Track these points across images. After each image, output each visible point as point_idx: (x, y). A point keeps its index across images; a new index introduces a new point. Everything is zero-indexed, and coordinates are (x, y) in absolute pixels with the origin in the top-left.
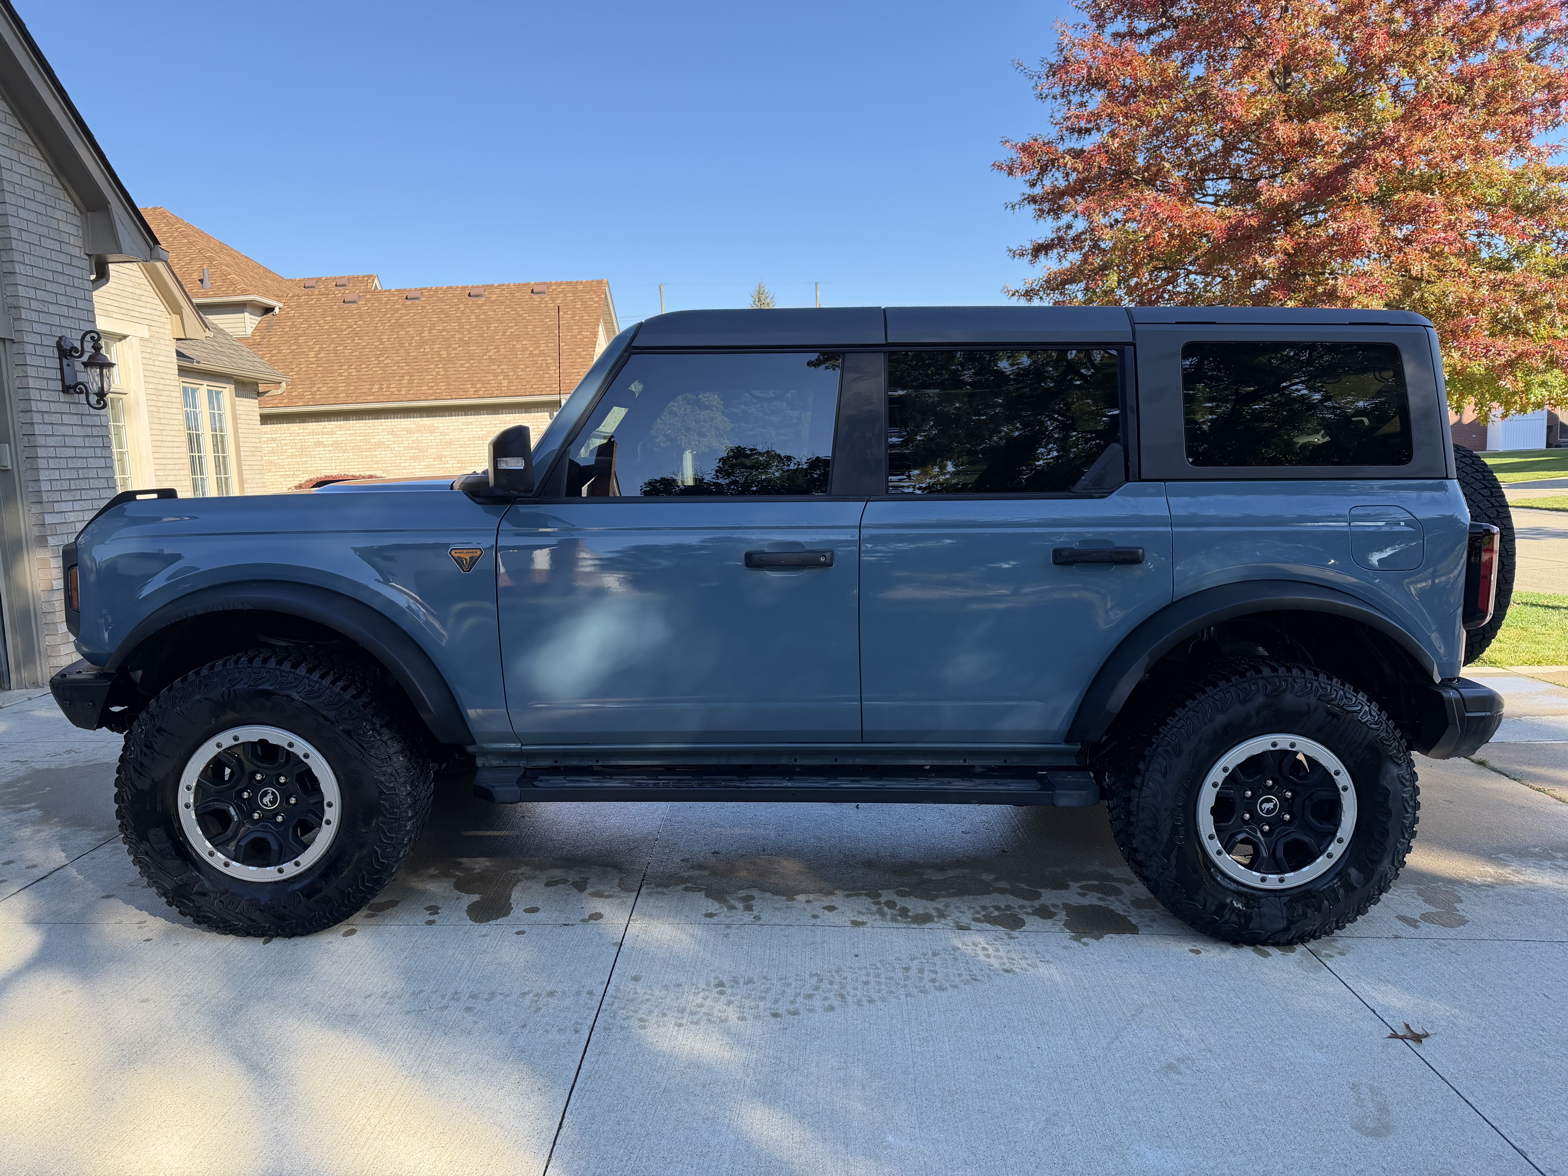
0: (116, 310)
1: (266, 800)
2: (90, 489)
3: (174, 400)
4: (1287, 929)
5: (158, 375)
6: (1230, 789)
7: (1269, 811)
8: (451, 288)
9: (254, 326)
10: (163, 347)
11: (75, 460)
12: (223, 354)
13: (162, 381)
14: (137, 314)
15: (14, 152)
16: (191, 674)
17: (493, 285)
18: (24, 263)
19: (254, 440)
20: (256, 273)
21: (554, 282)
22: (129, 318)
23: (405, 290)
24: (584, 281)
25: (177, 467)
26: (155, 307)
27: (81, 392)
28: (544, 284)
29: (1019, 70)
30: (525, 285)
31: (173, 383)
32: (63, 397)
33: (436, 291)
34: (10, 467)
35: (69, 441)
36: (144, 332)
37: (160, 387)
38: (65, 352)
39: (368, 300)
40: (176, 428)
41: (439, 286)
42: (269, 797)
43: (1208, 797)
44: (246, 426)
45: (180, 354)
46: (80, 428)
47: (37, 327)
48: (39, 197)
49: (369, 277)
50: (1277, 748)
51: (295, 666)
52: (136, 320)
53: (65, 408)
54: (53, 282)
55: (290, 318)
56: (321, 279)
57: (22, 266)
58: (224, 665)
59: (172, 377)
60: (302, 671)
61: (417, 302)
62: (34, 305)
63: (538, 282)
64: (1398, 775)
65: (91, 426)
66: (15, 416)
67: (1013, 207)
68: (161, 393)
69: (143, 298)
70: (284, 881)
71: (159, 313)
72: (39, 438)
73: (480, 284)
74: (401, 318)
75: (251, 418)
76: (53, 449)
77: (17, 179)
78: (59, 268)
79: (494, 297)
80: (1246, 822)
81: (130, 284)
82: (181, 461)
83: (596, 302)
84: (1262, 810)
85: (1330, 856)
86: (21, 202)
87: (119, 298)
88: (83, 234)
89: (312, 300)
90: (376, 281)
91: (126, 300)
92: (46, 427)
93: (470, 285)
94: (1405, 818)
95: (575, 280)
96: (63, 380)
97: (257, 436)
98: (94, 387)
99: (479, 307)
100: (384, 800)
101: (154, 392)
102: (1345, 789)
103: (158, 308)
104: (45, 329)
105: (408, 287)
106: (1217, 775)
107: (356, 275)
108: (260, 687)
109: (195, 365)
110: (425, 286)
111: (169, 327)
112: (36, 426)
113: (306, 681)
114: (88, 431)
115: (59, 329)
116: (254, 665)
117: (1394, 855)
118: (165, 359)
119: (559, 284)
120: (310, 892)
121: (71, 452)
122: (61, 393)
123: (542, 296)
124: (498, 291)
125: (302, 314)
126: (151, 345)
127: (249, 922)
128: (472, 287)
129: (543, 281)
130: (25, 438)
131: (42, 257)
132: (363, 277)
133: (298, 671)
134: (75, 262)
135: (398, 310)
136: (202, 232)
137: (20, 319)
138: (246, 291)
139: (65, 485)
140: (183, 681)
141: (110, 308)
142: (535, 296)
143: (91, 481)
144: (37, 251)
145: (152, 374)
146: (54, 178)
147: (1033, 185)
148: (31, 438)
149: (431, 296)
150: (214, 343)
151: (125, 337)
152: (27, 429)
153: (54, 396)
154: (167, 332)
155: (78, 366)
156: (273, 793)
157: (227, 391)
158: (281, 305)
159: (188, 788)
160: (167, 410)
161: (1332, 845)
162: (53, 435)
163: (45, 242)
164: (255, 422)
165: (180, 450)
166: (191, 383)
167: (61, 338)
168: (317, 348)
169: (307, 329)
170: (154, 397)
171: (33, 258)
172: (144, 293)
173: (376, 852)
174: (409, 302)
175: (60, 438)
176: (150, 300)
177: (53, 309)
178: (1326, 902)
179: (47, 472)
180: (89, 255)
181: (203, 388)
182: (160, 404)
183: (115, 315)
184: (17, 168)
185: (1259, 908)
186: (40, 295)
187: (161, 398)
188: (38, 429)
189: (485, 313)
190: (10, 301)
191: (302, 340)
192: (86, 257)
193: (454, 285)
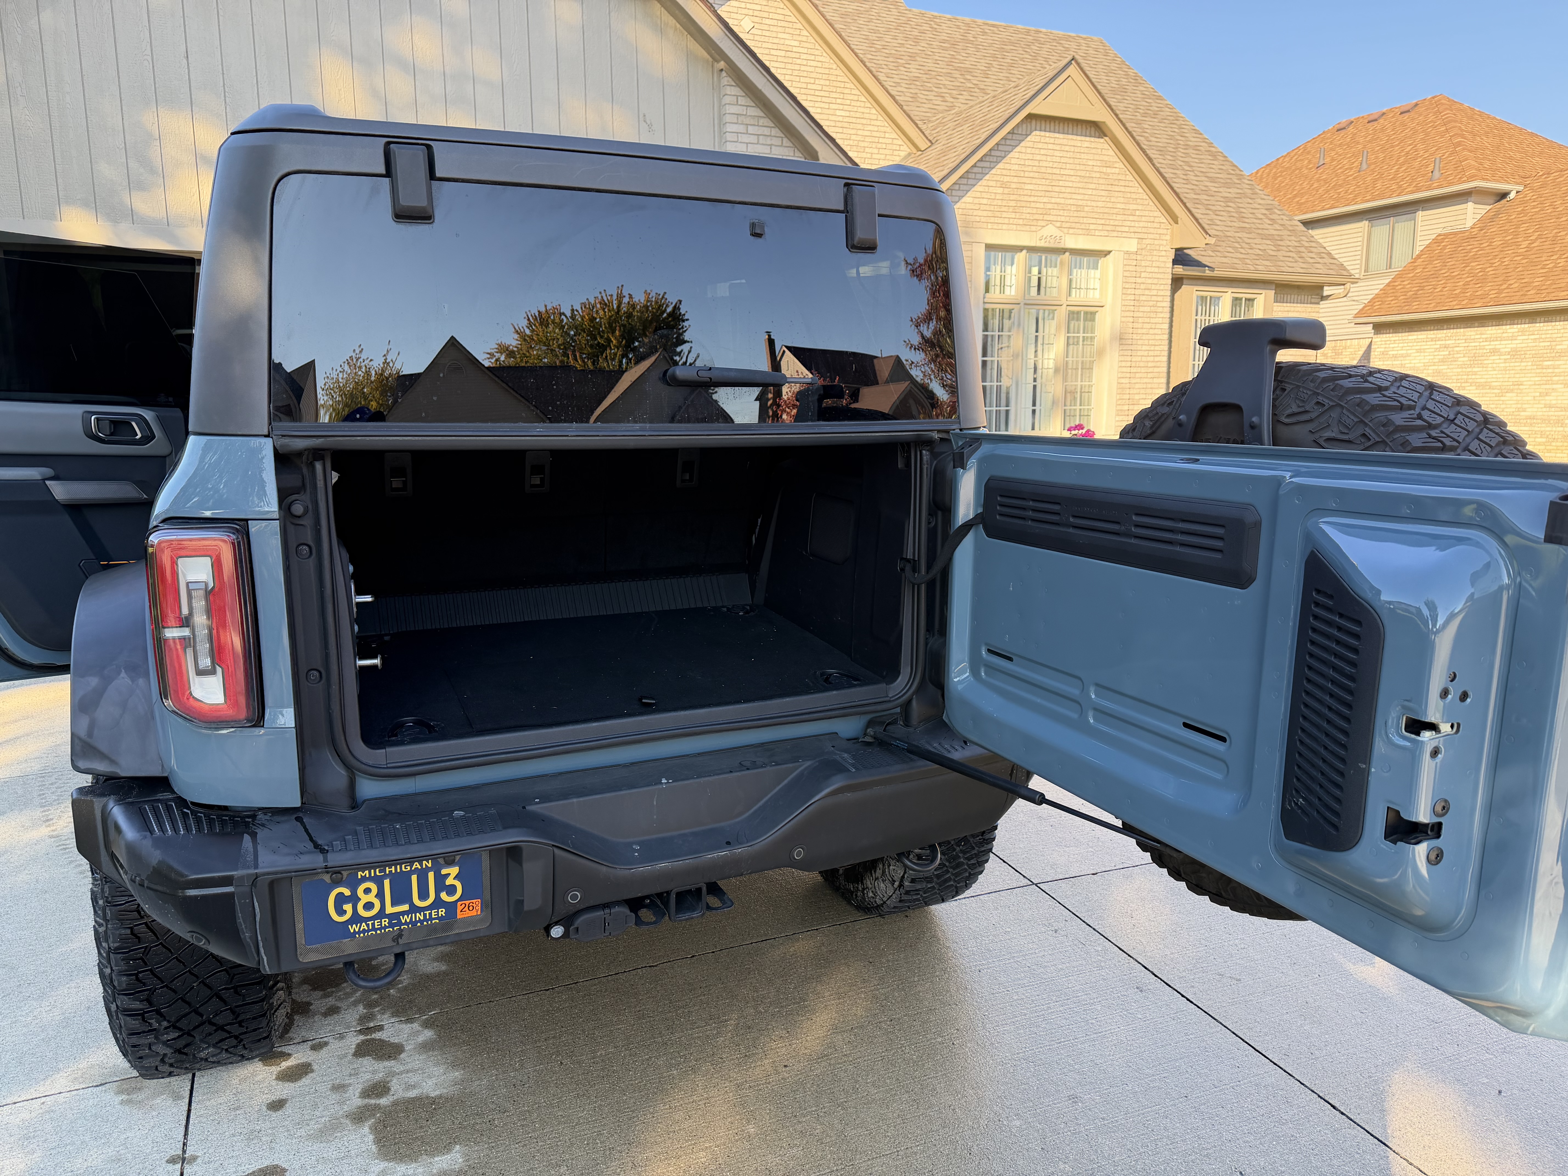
0: (1100, 227)
3: (1159, 310)
5: (1143, 286)
9: (1479, 217)
10: (1155, 258)
13: (1147, 292)
14: (1127, 229)
15: (742, 126)
22: (1114, 234)
26: (1152, 219)
31: (1162, 293)
36: (1132, 246)
37: (1143, 298)
45: (1180, 262)
55: (1524, 203)
59: (1162, 287)
68: (1144, 303)
69: (1138, 213)
71: (1155, 225)
87: (1104, 216)
91: (1113, 217)
103: (1157, 220)
109: (1208, 273)
111: (1168, 238)
118: (1157, 268)
125: (1541, 196)
126: (1137, 257)
138: (1474, 176)
141: (1092, 227)
145: (1134, 286)
151: (1110, 252)
154: (1163, 243)
157: (1263, 298)
158: (1521, 188)
160: (1147, 320)
166: (1207, 292)
169: (1536, 213)
170: (1133, 308)
172: (1140, 207)
181: (1225, 295)
182: (1140, 314)
184: (744, 138)
187: (1142, 309)
191: (1523, 227)
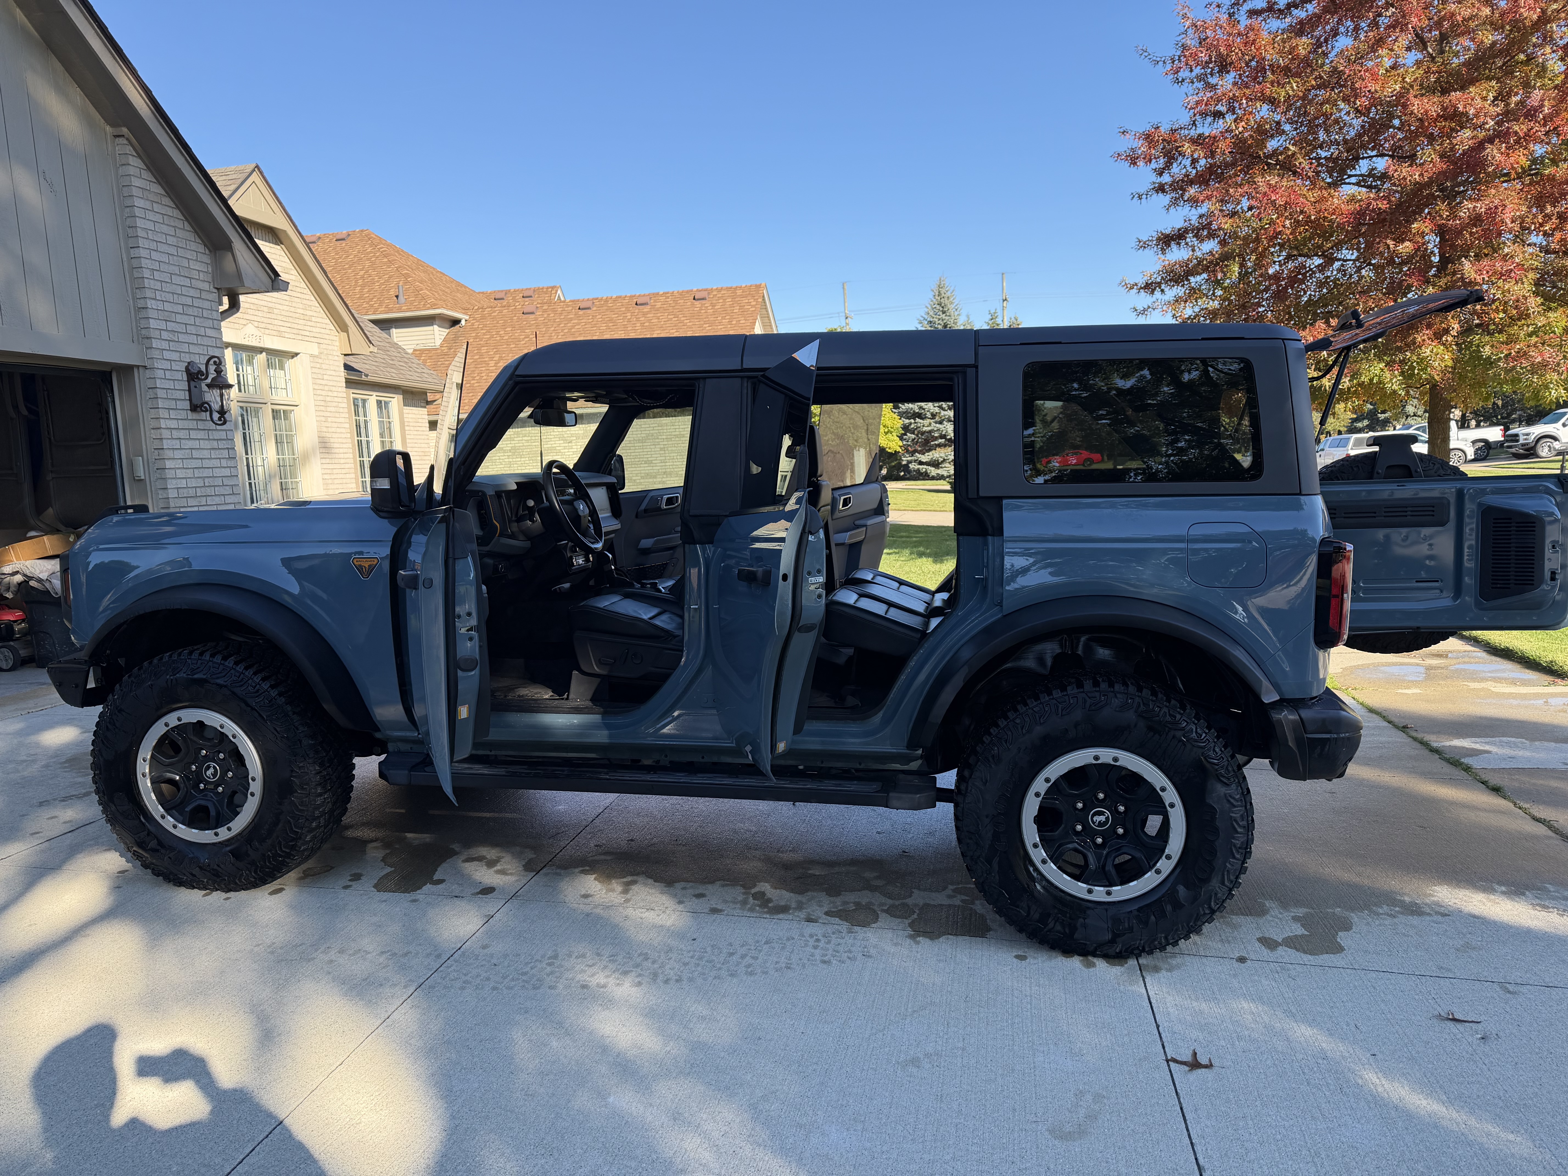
0: (288, 330)
1: (209, 773)
2: (216, 495)
3: (341, 410)
4: (1113, 941)
5: (326, 388)
6: (1056, 799)
7: (1101, 824)
8: (620, 297)
9: (443, 337)
10: (331, 362)
11: (201, 470)
12: (392, 366)
13: (330, 394)
14: (308, 333)
15: (148, 203)
16: (146, 664)
17: (658, 294)
18: (155, 299)
19: (423, 445)
20: (448, 288)
21: (715, 288)
22: (300, 337)
23: (578, 301)
24: (744, 285)
25: (344, 471)
26: (324, 326)
27: (206, 411)
28: (706, 290)
29: (1143, 57)
30: (688, 292)
31: (340, 395)
32: (191, 415)
33: (606, 301)
34: (143, 478)
35: (195, 454)
36: (314, 349)
37: (328, 399)
38: (193, 376)
39: (545, 311)
40: (343, 436)
41: (610, 296)
42: (211, 770)
43: (1031, 807)
44: (416, 433)
45: (347, 367)
46: (207, 442)
47: (167, 355)
48: (171, 240)
49: (553, 288)
50: (1099, 762)
51: (225, 658)
52: (307, 338)
53: (193, 424)
54: (183, 314)
55: (475, 329)
56: (509, 291)
57: (153, 302)
58: (170, 656)
59: (340, 389)
60: (230, 663)
61: (588, 311)
62: (165, 335)
63: (700, 288)
64: (1225, 795)
65: (217, 440)
66: (148, 433)
67: (1140, 197)
68: (329, 404)
69: (313, 319)
70: (220, 843)
71: (328, 332)
72: (167, 452)
73: (647, 293)
74: (573, 327)
75: (420, 425)
76: (180, 461)
77: (150, 225)
78: (189, 301)
79: (659, 305)
80: (1077, 834)
81: (301, 306)
82: (347, 466)
83: (753, 306)
84: (1094, 823)
85: (1158, 872)
86: (153, 246)
87: (291, 320)
88: (213, 270)
89: (495, 312)
90: (559, 292)
91: (297, 321)
92: (174, 442)
93: (638, 294)
94: (1234, 838)
95: (734, 286)
96: (190, 400)
97: (426, 441)
98: (216, 406)
99: (645, 314)
100: (294, 777)
101: (322, 403)
102: (1172, 806)
103: (327, 327)
104: (175, 356)
105: (581, 298)
106: (1040, 785)
107: (541, 287)
108: (196, 676)
109: (364, 378)
110: (596, 297)
111: (337, 344)
112: (164, 441)
113: (232, 671)
114: (215, 444)
115: (187, 355)
116: (193, 657)
117: (1223, 875)
118: (333, 373)
119: (719, 290)
120: (237, 854)
121: (198, 463)
122: (189, 412)
123: (703, 302)
124: (662, 299)
125: (485, 326)
126: (320, 361)
127: (191, 877)
128: (639, 296)
129: (705, 287)
130: (156, 451)
131: (173, 293)
132: (547, 288)
133: (226, 663)
134: (204, 295)
135: (571, 319)
136: (402, 251)
137: (151, 348)
138: (435, 305)
139: (192, 492)
140: (139, 669)
141: (282, 329)
142: (696, 303)
143: (216, 488)
144: (167, 288)
145: (321, 387)
146: (186, 223)
147: (1161, 174)
148: (161, 451)
149: (601, 306)
150: (386, 357)
151: (297, 354)
152: (157, 444)
153: (183, 414)
154: (336, 348)
155: (205, 388)
156: (214, 768)
157: (395, 401)
158: (467, 318)
159: (145, 761)
160: (334, 420)
161: (1160, 861)
162: (181, 449)
163: (176, 280)
164: (424, 429)
165: (346, 456)
166: (360, 394)
167: (189, 363)
168: (497, 358)
169: (489, 339)
170: (323, 408)
171: (163, 294)
172: (315, 314)
173: (289, 821)
174: (581, 312)
175: (187, 451)
176: (320, 320)
177: (182, 338)
178: (1153, 918)
179: (174, 482)
180: (218, 289)
181: (372, 398)
182: (328, 414)
183: (287, 335)
184: (151, 216)
185: (1084, 919)
186: (171, 326)
187: (329, 409)
188: (166, 444)
189: (649, 321)
190: (143, 332)
191: (484, 349)
192: (216, 291)
193: (623, 295)
